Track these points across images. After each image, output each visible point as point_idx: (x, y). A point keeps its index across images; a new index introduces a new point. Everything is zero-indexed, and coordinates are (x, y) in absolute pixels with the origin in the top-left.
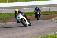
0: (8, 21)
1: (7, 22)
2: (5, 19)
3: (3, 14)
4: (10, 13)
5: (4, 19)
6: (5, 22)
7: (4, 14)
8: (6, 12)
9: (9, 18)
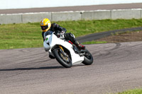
0: (126, 38)
1: (122, 41)
2: (117, 33)
3: (114, 21)
4: (129, 20)
5: (115, 34)
6: (118, 41)
7: (116, 21)
8: (120, 17)
9: (128, 31)
